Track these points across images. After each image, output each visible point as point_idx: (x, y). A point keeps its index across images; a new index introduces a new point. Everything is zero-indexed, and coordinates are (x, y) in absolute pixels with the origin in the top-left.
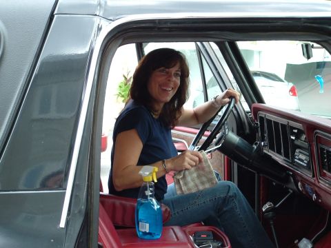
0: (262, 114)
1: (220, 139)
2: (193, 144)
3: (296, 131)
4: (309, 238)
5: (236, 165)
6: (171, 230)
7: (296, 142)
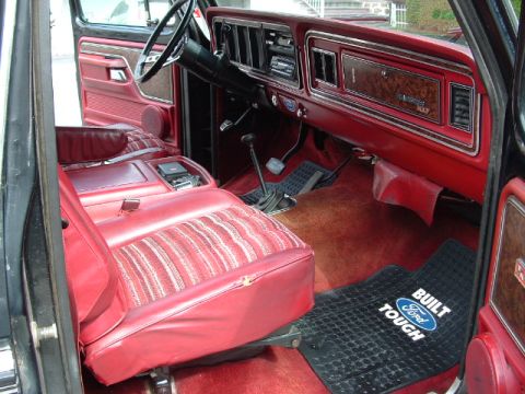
0: (218, 19)
1: (179, 49)
2: (145, 53)
3: (273, 34)
4: (278, 157)
5: (185, 71)
6: (133, 166)
7: (273, 48)
